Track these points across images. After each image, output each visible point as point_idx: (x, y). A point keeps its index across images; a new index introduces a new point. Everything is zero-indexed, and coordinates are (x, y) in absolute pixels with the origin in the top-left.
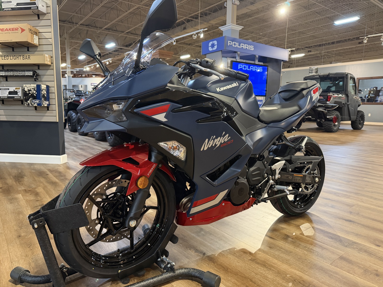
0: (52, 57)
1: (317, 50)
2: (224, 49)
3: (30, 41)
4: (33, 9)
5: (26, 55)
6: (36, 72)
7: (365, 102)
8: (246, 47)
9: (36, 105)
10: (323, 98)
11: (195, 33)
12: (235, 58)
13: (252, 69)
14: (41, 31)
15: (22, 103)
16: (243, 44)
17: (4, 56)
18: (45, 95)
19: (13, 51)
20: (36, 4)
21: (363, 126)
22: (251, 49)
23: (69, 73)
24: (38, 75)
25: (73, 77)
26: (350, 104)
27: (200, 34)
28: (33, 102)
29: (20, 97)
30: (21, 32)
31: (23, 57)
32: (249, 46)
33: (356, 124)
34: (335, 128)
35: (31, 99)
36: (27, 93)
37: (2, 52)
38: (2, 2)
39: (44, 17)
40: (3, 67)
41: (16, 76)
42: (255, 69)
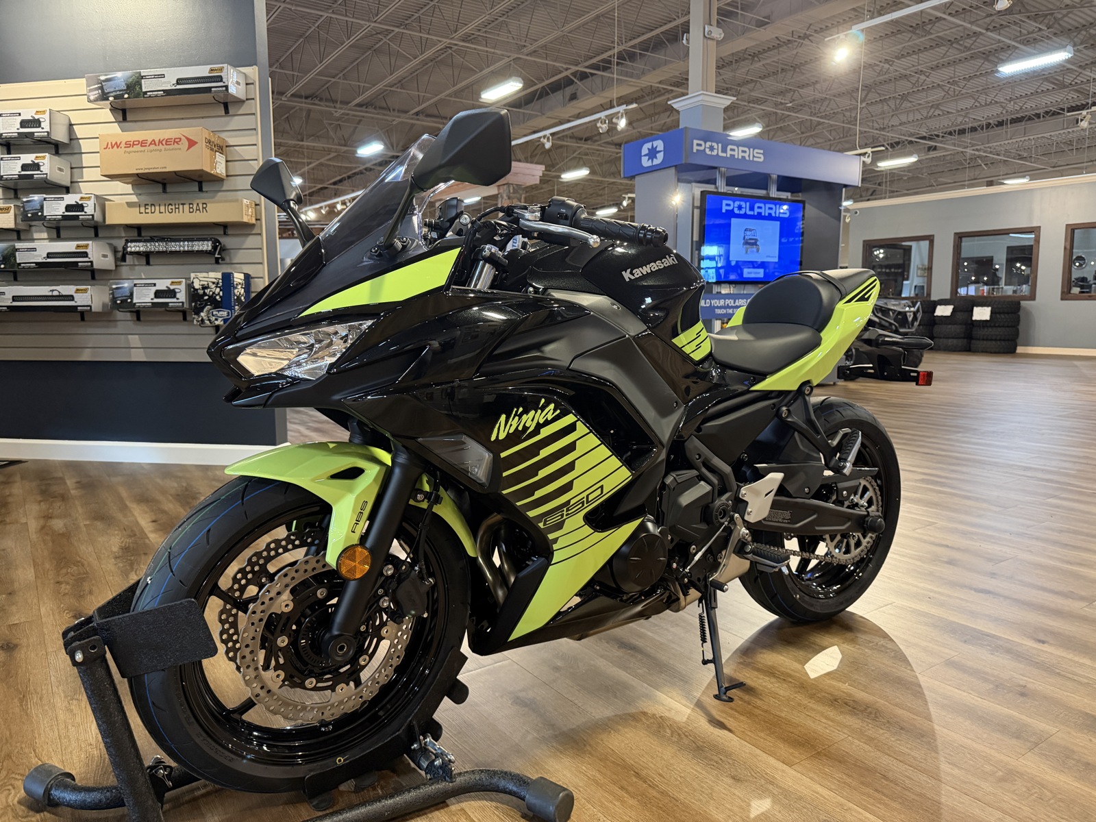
0: (258, 205)
2: (684, 161)
3: (207, 169)
4: (215, 92)
5: (198, 201)
6: (220, 243)
8: (741, 154)
9: (219, 322)
11: (602, 115)
12: (712, 181)
13: (760, 211)
14: (231, 141)
15: (185, 319)
16: (735, 148)
17: (146, 205)
18: (243, 298)
19: (164, 191)
20: (224, 80)
22: (755, 159)
24: (223, 249)
27: (618, 118)
28: (213, 315)
29: (183, 303)
30: (188, 149)
31: (190, 208)
32: (752, 150)
35: (208, 307)
36: (198, 294)
37: (138, 195)
38: (142, 77)
39: (239, 109)
40: (138, 231)
41: (172, 253)
42: (768, 212)
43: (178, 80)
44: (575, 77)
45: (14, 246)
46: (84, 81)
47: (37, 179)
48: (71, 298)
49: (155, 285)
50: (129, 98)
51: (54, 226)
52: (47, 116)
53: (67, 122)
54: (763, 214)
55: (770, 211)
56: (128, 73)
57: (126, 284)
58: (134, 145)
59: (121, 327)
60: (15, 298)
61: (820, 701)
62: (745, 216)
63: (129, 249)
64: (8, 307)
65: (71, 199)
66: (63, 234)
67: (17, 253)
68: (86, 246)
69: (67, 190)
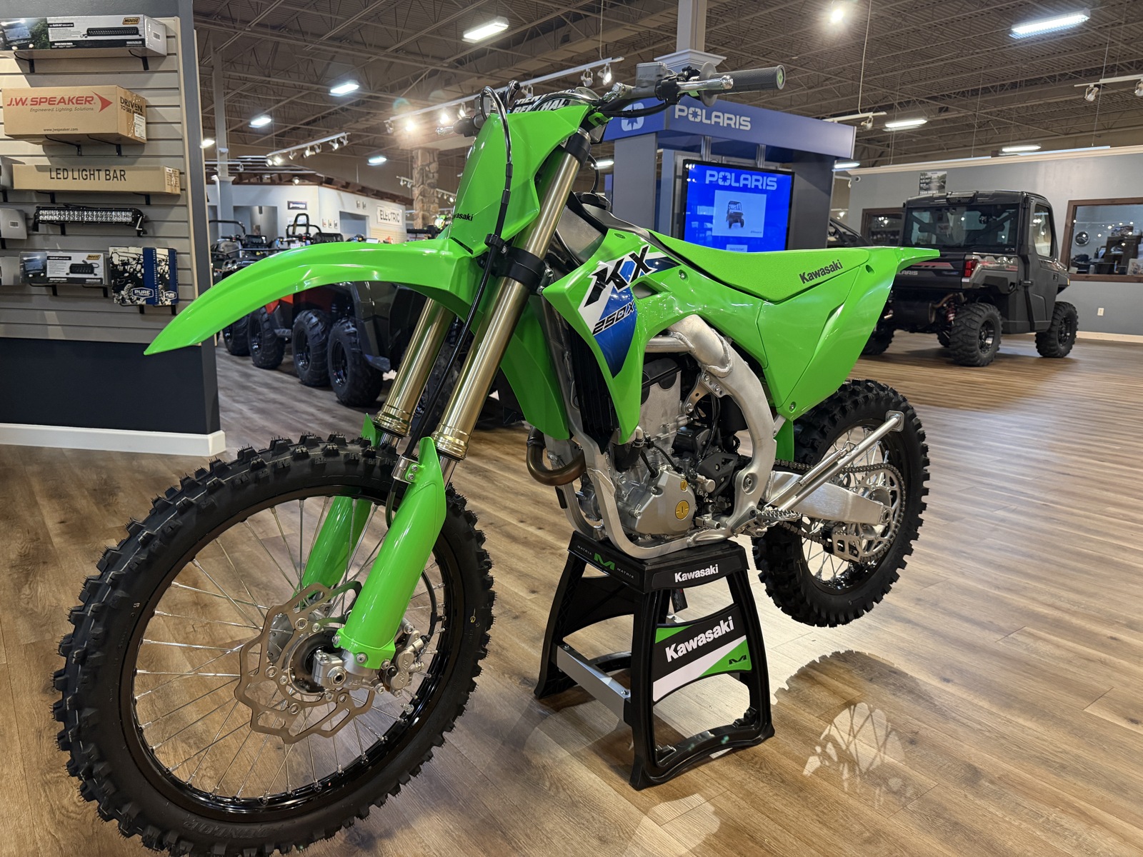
0: (183, 173)
1: (965, 107)
2: (665, 128)
3: (123, 132)
4: (131, 45)
5: (116, 167)
6: (141, 214)
7: (1090, 274)
8: (726, 122)
9: (142, 302)
10: (952, 268)
11: (587, 67)
12: (697, 149)
13: (746, 182)
14: (152, 101)
15: (106, 295)
16: (720, 114)
18: (167, 276)
19: (79, 154)
20: (140, 33)
21: (1071, 348)
22: (742, 127)
23: (223, 170)
24: (145, 221)
25: (234, 183)
26: (1032, 284)
27: (603, 72)
28: (135, 294)
29: (101, 279)
30: (102, 109)
31: (106, 175)
32: (738, 117)
33: (1052, 342)
34: (985, 355)
35: (129, 285)
36: (118, 270)
37: (49, 157)
38: (49, 25)
39: (160, 65)
40: (52, 199)
41: (89, 223)
42: (754, 183)
43: (88, 31)
49: (70, 258)
50: (34, 48)
54: (749, 186)
55: (757, 183)
56: (32, 20)
58: (41, 102)
59: (35, 302)
62: (730, 188)
63: (41, 218)
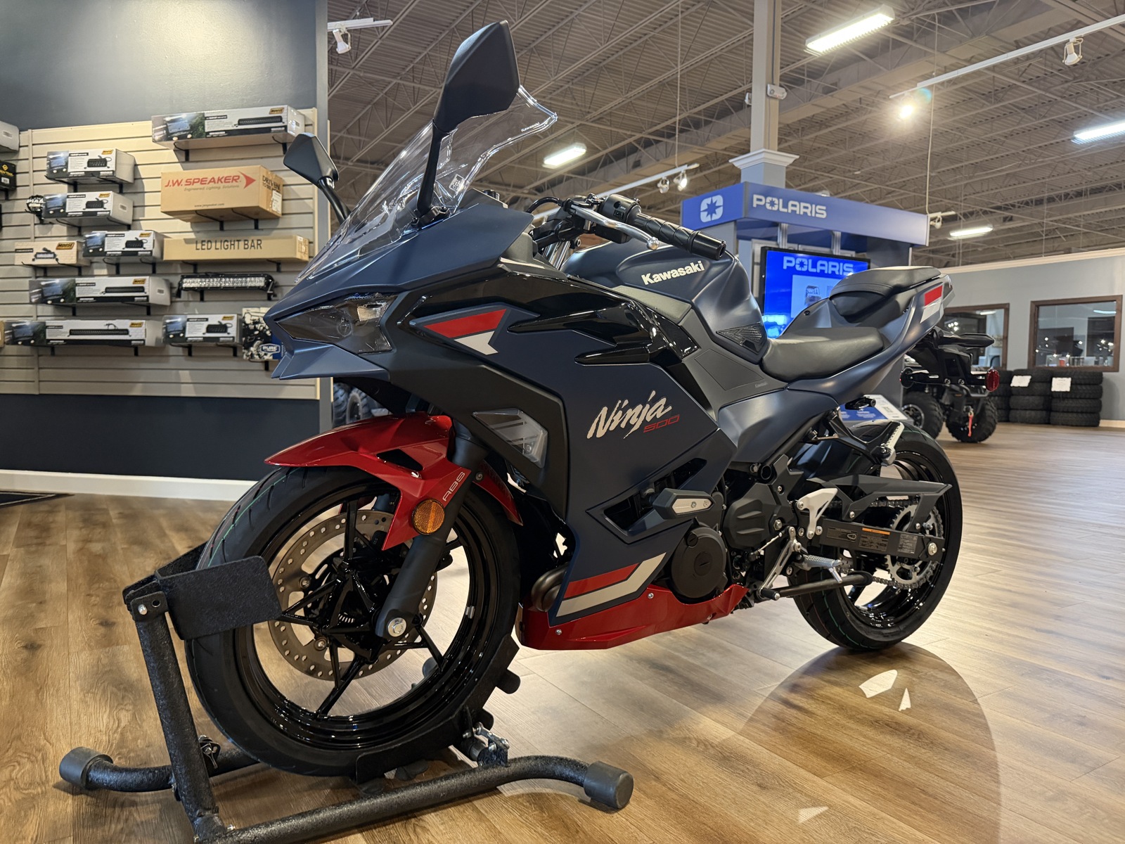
0: (312, 243)
1: (1031, 215)
2: (743, 216)
3: (264, 206)
4: (275, 132)
5: (253, 238)
6: (273, 280)
8: (803, 210)
9: (269, 357)
11: (663, 176)
12: (775, 239)
13: (823, 268)
14: (288, 182)
15: (235, 355)
16: (796, 203)
17: (203, 241)
19: (222, 229)
20: (283, 120)
22: (817, 215)
24: (276, 286)
27: (679, 178)
28: (263, 350)
29: (233, 337)
30: (246, 186)
31: (245, 244)
32: (814, 206)
35: (258, 342)
36: (248, 328)
37: (196, 232)
38: (206, 118)
40: (195, 268)
41: (226, 289)
42: (831, 269)
43: (239, 121)
44: (639, 144)
45: (74, 281)
46: (150, 123)
47: (100, 216)
48: (126, 332)
50: (192, 138)
51: (114, 262)
52: (113, 156)
53: (132, 163)
54: (826, 272)
55: (834, 269)
56: (193, 114)
57: (180, 319)
58: (194, 182)
59: (173, 362)
60: (72, 332)
61: (861, 722)
62: (807, 273)
63: (184, 285)
64: (65, 340)
65: (131, 235)
66: (122, 271)
67: (77, 288)
68: (143, 281)
69: (129, 227)
